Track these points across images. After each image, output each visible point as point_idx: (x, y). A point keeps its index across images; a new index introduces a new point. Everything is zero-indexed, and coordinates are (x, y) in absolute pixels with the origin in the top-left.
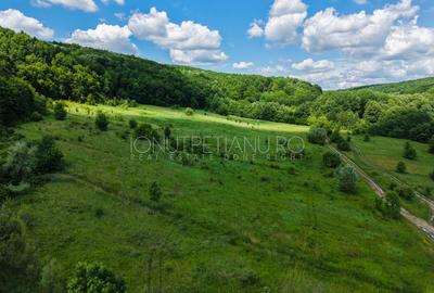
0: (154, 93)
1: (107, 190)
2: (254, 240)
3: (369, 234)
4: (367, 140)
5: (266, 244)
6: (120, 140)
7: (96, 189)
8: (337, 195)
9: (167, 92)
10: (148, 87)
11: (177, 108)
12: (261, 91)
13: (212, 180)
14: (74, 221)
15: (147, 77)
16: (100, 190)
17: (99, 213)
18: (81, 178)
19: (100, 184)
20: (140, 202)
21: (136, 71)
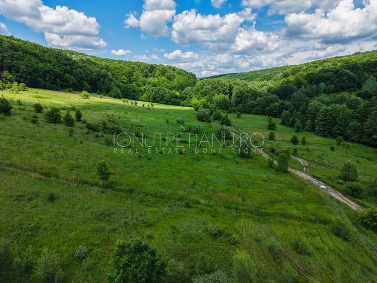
0: (44, 77)
1: (46, 175)
2: (203, 201)
3: (275, 186)
4: (239, 117)
5: (212, 203)
6: (31, 125)
7: (33, 175)
8: (238, 159)
9: (57, 76)
10: (36, 70)
11: (70, 92)
12: (146, 76)
13: (139, 157)
14: (27, 209)
15: (34, 60)
16: (37, 175)
17: (52, 198)
18: (10, 165)
19: (35, 170)
20: (87, 183)
21: (20, 53)
